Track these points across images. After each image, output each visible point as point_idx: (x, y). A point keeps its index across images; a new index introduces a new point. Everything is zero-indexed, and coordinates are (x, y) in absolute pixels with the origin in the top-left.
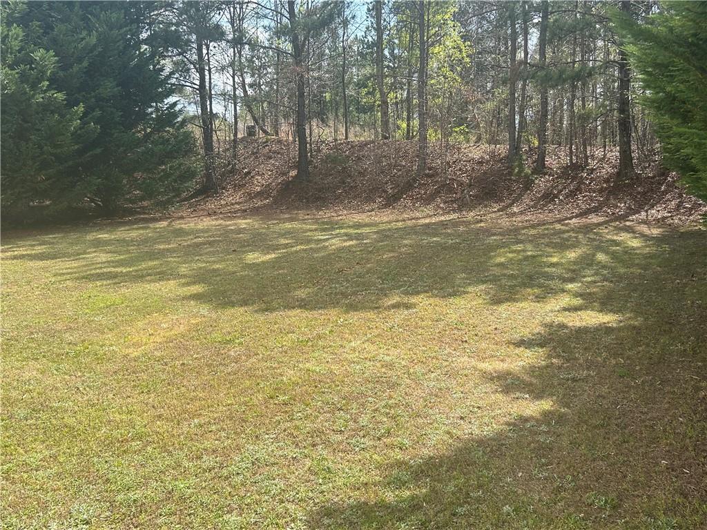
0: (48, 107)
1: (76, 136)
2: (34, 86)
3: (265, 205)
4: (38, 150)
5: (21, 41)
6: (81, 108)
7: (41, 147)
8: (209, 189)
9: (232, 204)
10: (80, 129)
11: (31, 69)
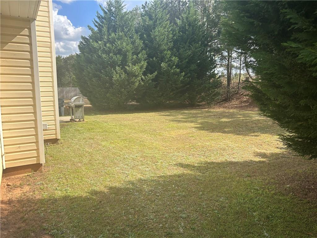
0: (175, 74)
1: (182, 82)
2: (171, 68)
3: (245, 106)
4: (171, 86)
5: (170, 55)
6: (183, 74)
7: (172, 85)
8: (227, 99)
9: (234, 105)
10: (183, 79)
11: (172, 63)
